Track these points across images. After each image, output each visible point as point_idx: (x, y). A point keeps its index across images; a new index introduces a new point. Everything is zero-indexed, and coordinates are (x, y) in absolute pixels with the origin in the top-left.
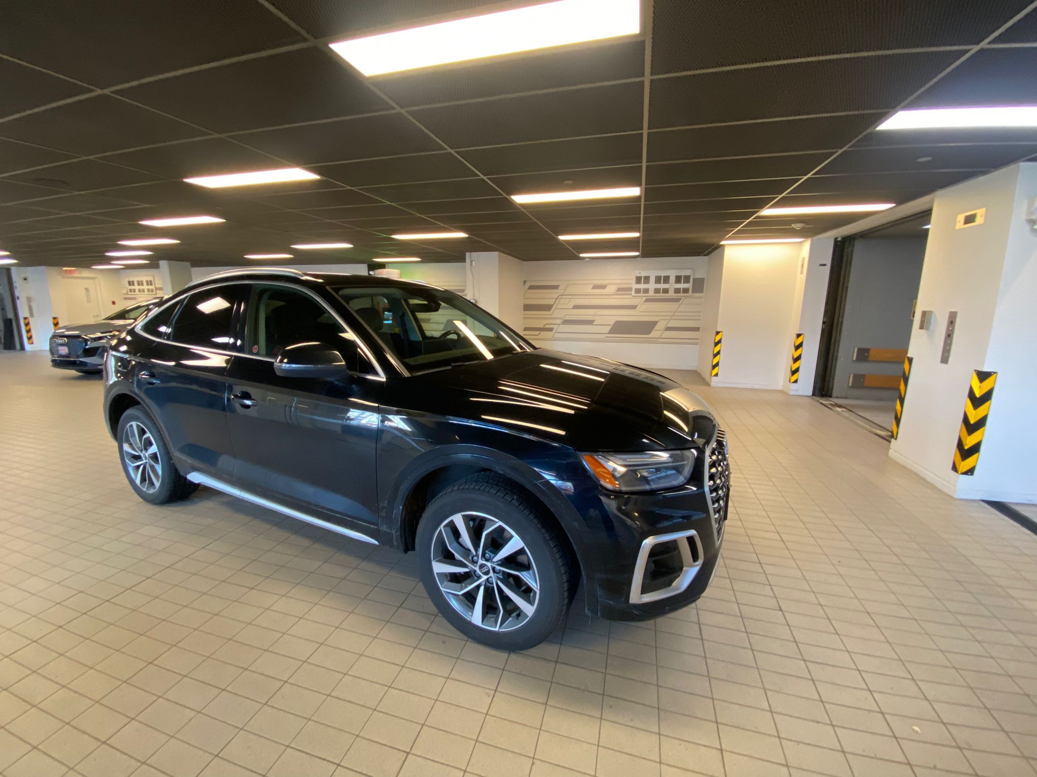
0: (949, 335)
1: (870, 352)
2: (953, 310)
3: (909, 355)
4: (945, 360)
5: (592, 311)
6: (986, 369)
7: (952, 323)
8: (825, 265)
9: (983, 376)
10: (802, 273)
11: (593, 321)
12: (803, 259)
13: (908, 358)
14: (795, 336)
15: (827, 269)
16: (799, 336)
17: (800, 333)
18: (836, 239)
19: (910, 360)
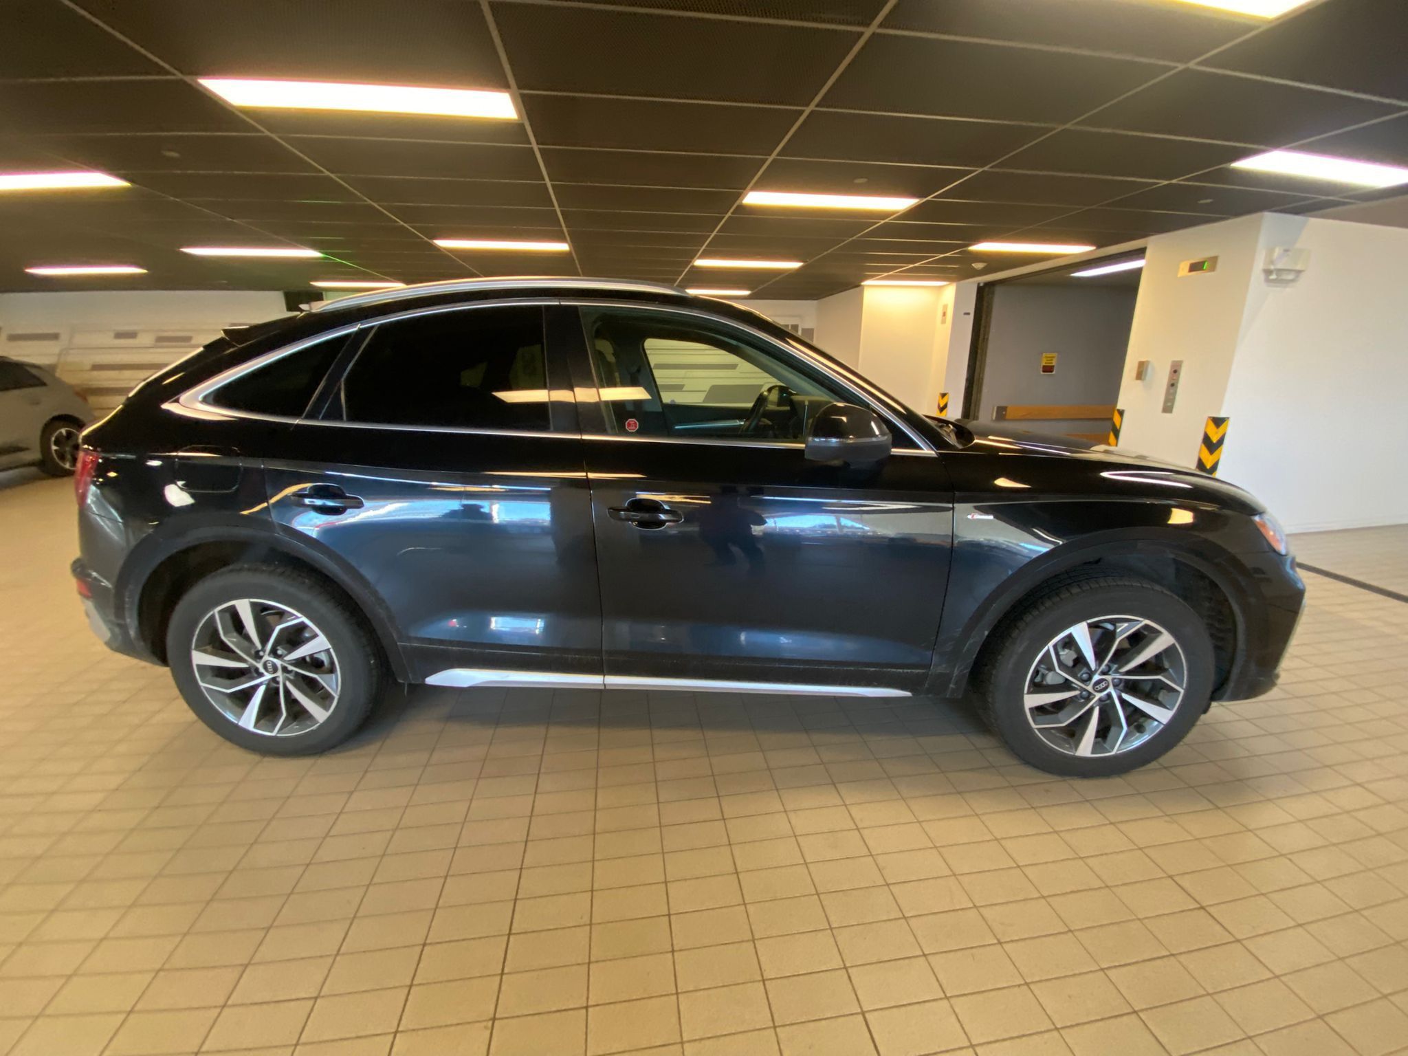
0: (1173, 385)
1: (1008, 409)
2: (1177, 359)
3: (1119, 407)
4: (1168, 408)
5: (682, 372)
6: (1222, 415)
7: (1175, 371)
8: (968, 314)
9: (1218, 422)
10: (943, 322)
11: (682, 386)
12: (945, 307)
13: (1118, 411)
14: (938, 396)
15: (971, 317)
16: (943, 395)
17: (945, 392)
18: (979, 284)
19: (1121, 413)
